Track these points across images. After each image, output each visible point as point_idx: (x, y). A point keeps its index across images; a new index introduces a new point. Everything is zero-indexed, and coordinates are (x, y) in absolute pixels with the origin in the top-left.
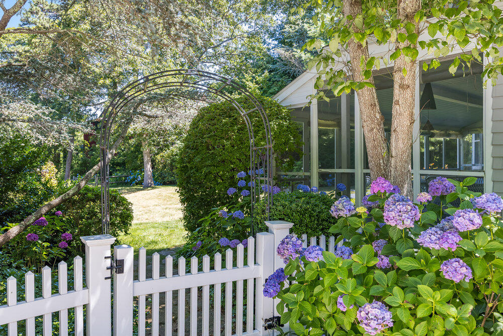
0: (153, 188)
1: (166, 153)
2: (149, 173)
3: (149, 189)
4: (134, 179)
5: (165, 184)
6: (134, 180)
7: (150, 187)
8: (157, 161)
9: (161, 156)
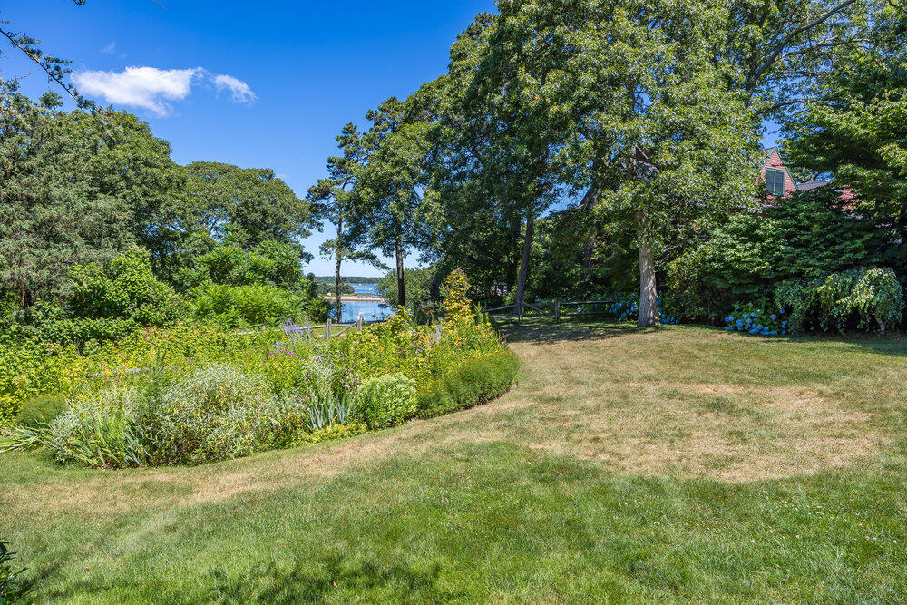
0: (657, 329)
1: (689, 258)
2: (651, 297)
3: (648, 330)
4: (624, 308)
5: (685, 321)
6: (624, 311)
7: (652, 325)
8: (670, 273)
9: (678, 264)
